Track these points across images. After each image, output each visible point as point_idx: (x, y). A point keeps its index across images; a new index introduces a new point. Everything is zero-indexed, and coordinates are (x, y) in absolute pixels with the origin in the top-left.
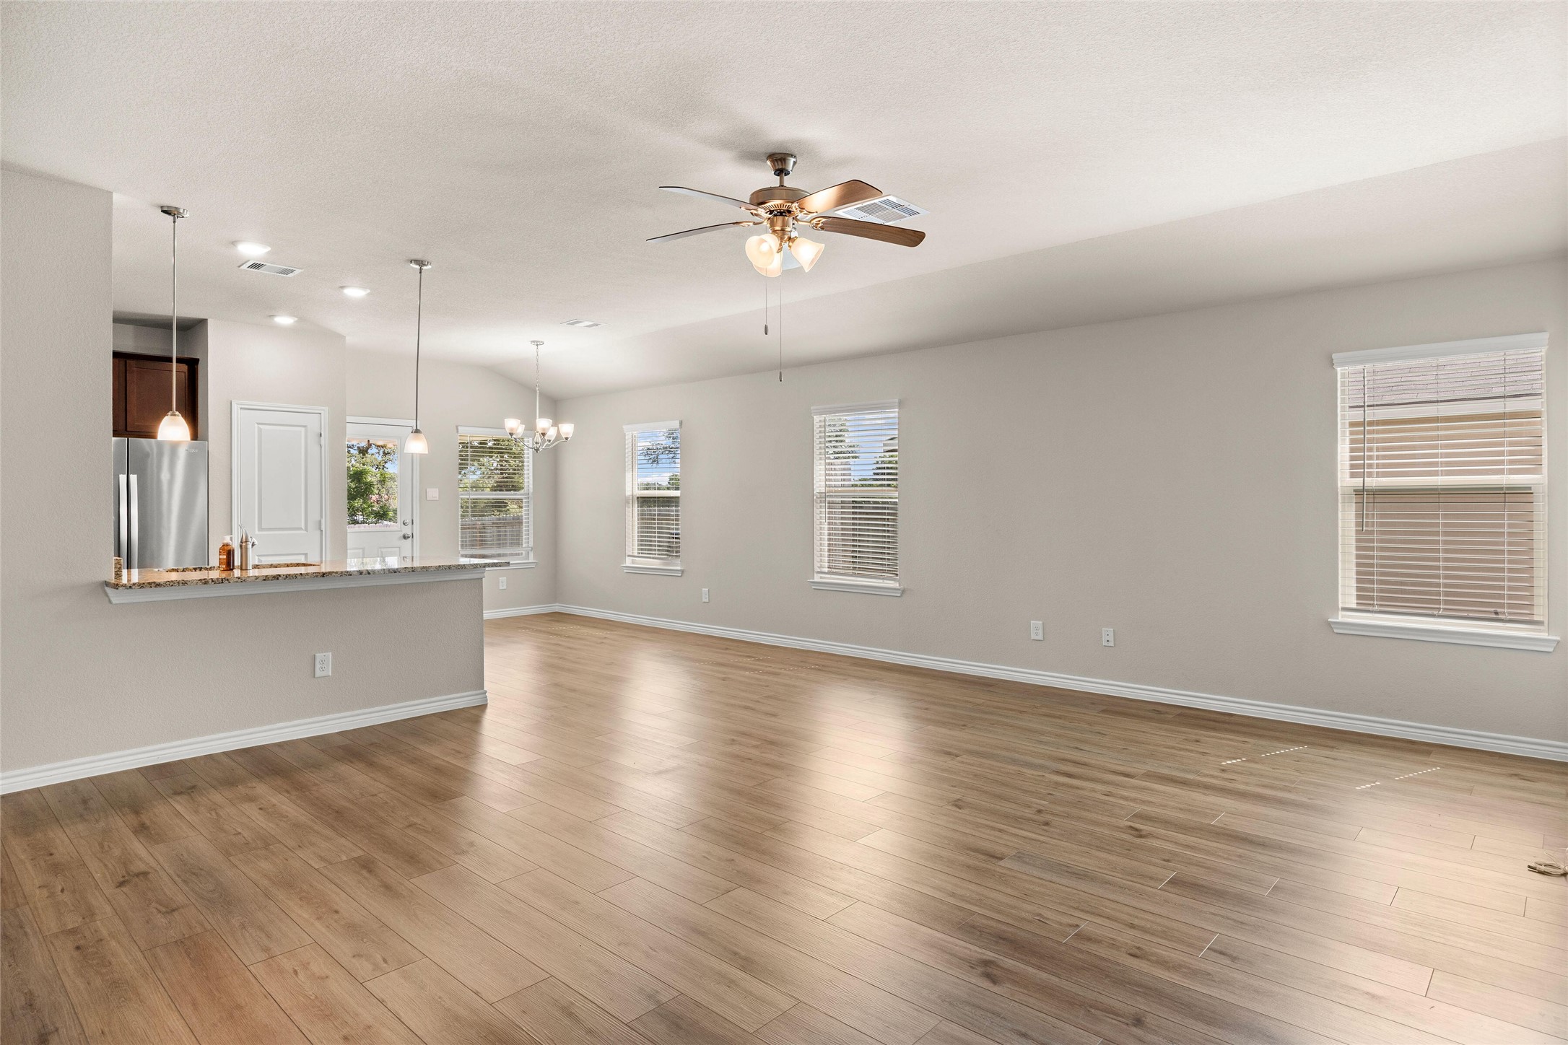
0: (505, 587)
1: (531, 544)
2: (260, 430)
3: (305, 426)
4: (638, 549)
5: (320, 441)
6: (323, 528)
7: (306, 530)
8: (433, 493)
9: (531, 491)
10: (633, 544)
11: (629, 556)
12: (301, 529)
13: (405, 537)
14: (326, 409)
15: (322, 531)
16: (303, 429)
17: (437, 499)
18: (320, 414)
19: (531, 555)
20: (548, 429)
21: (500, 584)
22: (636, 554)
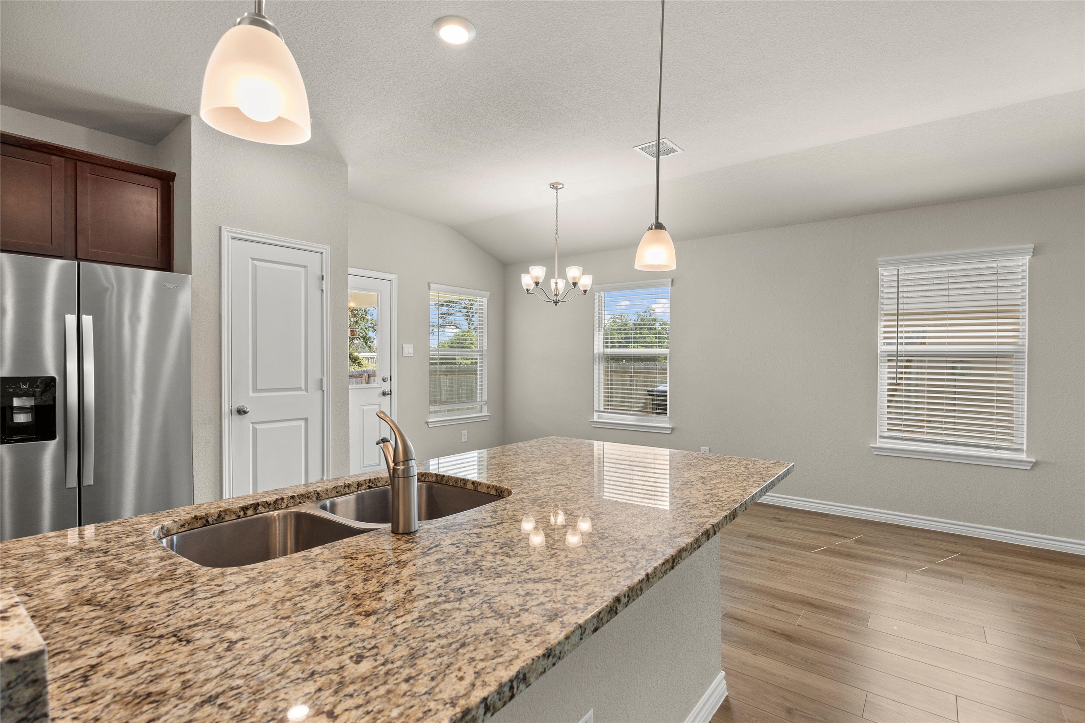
0: (466, 440)
1: (485, 398)
2: (255, 268)
3: (305, 267)
4: (605, 405)
5: (321, 285)
6: (325, 388)
7: (306, 390)
8: (409, 349)
9: (485, 348)
10: (599, 401)
11: (596, 411)
12: (300, 389)
13: (384, 394)
14: (328, 247)
15: (323, 391)
16: (302, 270)
17: (412, 355)
18: (322, 253)
19: (485, 408)
20: (580, 279)
21: (463, 437)
22: (603, 410)
